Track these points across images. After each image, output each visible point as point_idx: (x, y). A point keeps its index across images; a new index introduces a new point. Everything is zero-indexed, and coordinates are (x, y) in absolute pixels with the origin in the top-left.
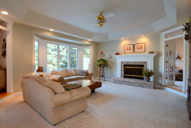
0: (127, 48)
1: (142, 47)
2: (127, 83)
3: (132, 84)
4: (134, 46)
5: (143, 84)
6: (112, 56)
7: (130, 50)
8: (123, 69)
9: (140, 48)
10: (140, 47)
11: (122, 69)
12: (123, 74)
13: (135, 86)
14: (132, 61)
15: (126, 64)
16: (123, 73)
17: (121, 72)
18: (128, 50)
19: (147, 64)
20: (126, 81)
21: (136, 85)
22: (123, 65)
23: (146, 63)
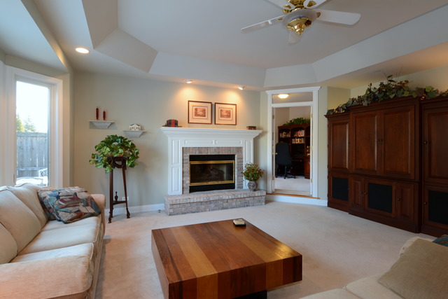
0: (196, 109)
1: (230, 113)
2: (212, 205)
3: (225, 204)
4: (213, 106)
5: (248, 199)
6: (146, 129)
7: (205, 116)
8: (188, 168)
9: (226, 114)
10: (227, 111)
11: (185, 170)
12: (188, 182)
13: (232, 208)
14: (213, 145)
15: (197, 154)
16: (189, 178)
17: (183, 177)
18: (199, 115)
19: (242, 153)
20: (211, 199)
21: (234, 204)
22: (188, 158)
23: (239, 149)
